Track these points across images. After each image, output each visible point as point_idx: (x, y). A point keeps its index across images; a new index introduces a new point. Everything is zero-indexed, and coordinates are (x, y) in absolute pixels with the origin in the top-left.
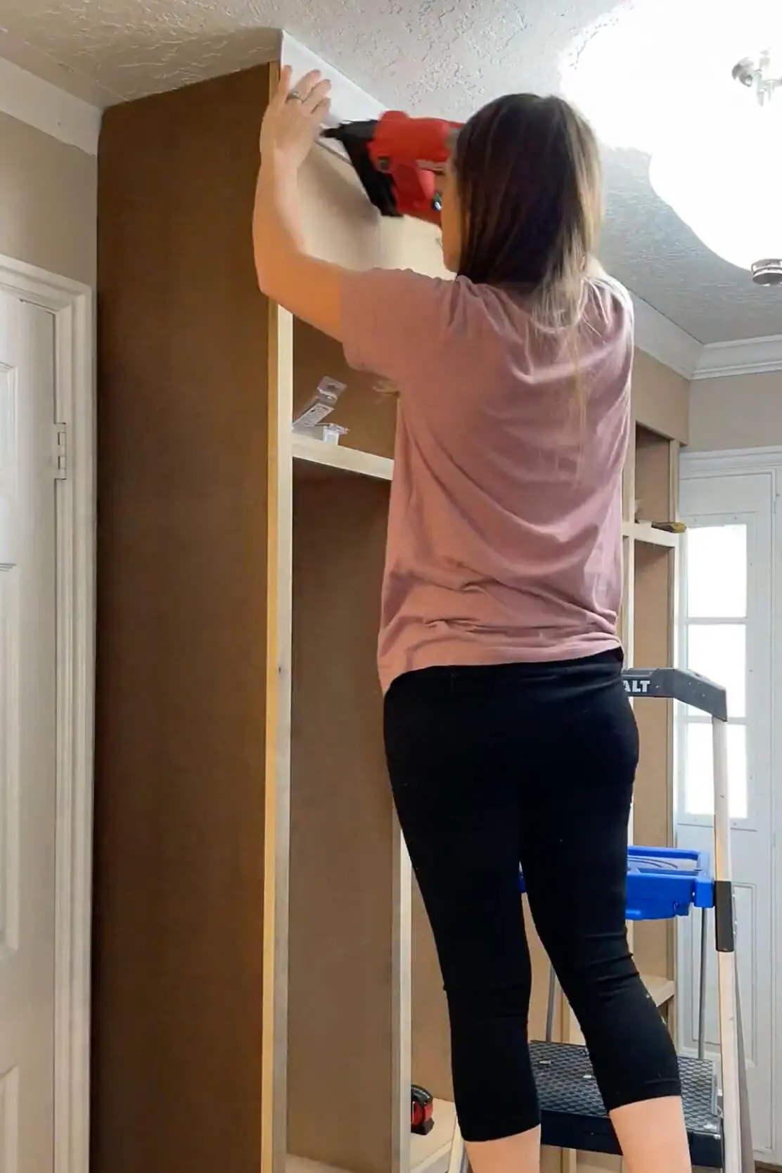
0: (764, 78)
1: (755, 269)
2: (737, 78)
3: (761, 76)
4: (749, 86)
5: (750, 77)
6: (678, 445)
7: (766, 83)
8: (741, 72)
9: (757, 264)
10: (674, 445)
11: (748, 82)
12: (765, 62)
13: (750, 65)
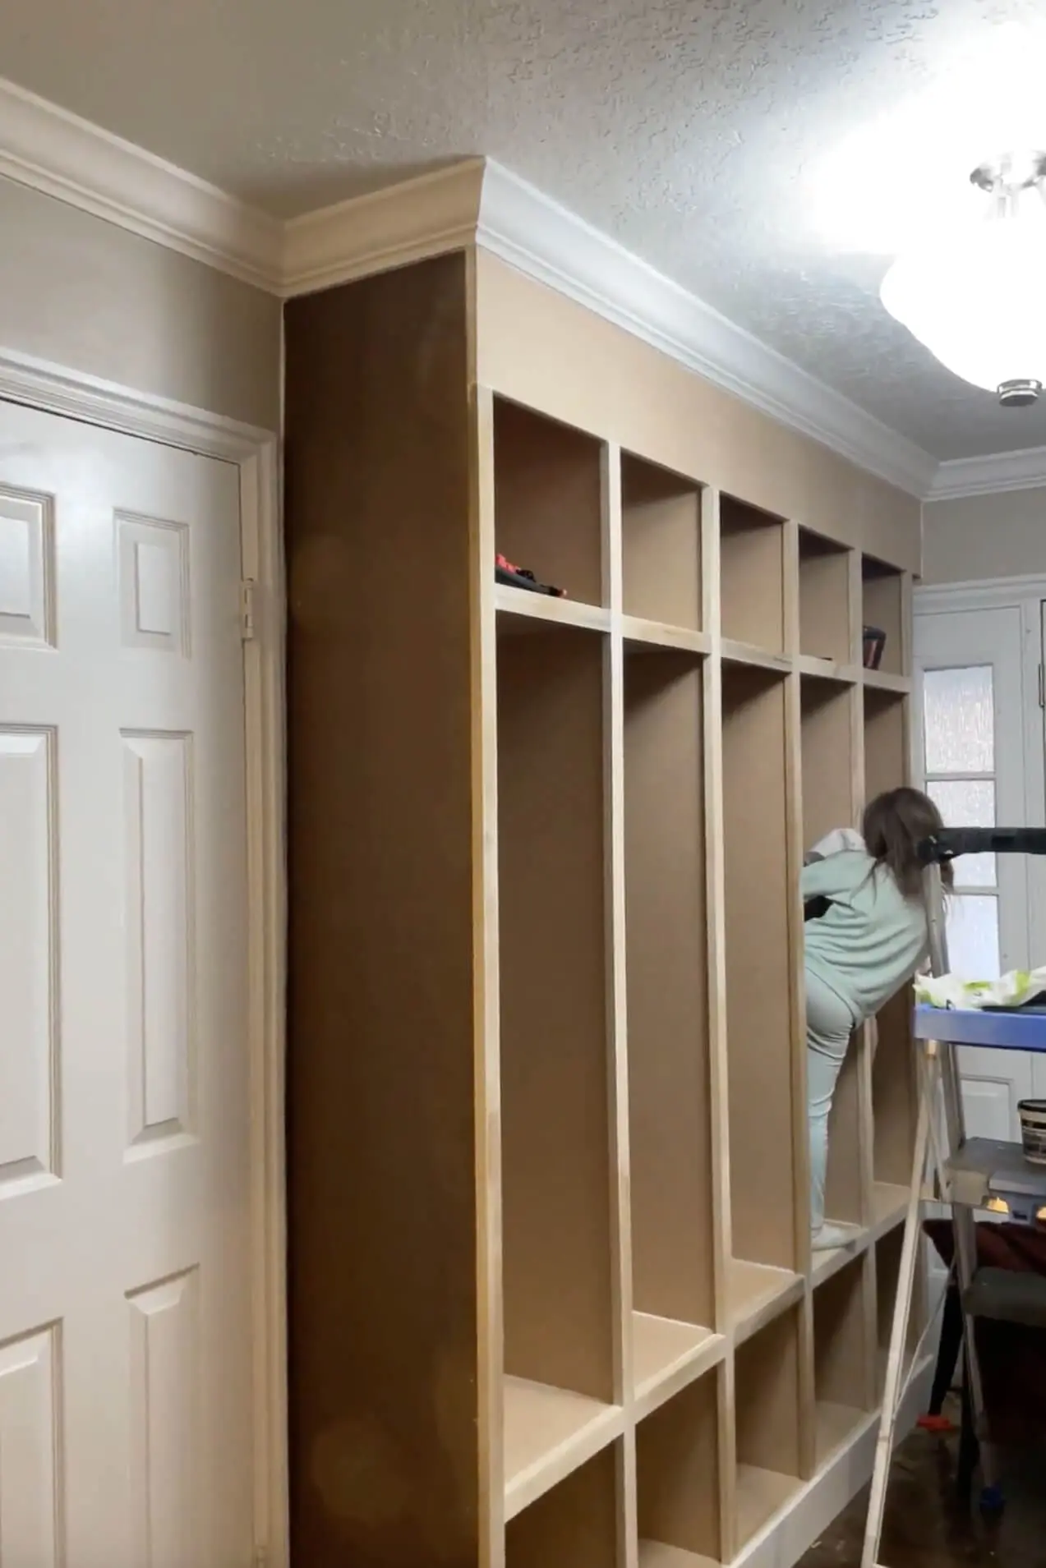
0: (1005, 182)
1: (1001, 390)
2: (976, 184)
3: (1002, 181)
4: (990, 191)
5: (990, 182)
6: (910, 578)
7: (1009, 188)
8: (980, 178)
9: (1004, 385)
10: (906, 578)
11: (989, 187)
12: (1006, 166)
13: (988, 171)
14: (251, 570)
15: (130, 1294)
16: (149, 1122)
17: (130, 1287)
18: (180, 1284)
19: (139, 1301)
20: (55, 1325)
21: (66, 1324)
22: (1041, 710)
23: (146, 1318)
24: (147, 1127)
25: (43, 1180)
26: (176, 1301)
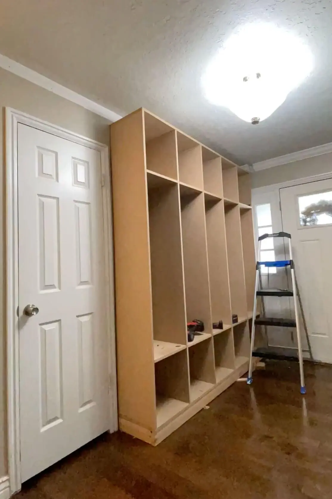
14: (103, 172)
15: (78, 316)
16: (82, 281)
17: (78, 315)
18: (90, 316)
19: (80, 318)
20: (59, 321)
21: (62, 321)
22: (280, 211)
23: (81, 322)
24: (81, 282)
25: (57, 290)
26: (88, 319)
